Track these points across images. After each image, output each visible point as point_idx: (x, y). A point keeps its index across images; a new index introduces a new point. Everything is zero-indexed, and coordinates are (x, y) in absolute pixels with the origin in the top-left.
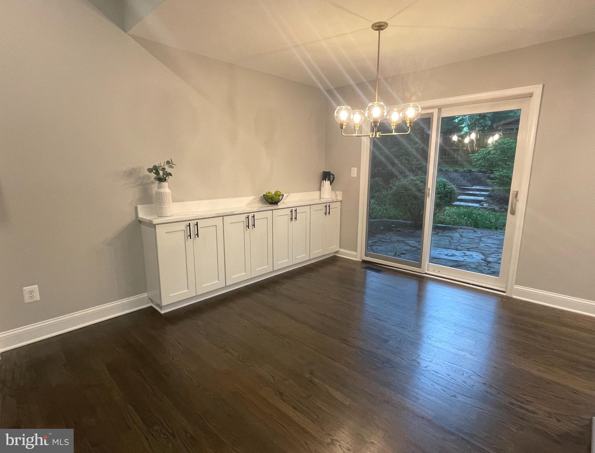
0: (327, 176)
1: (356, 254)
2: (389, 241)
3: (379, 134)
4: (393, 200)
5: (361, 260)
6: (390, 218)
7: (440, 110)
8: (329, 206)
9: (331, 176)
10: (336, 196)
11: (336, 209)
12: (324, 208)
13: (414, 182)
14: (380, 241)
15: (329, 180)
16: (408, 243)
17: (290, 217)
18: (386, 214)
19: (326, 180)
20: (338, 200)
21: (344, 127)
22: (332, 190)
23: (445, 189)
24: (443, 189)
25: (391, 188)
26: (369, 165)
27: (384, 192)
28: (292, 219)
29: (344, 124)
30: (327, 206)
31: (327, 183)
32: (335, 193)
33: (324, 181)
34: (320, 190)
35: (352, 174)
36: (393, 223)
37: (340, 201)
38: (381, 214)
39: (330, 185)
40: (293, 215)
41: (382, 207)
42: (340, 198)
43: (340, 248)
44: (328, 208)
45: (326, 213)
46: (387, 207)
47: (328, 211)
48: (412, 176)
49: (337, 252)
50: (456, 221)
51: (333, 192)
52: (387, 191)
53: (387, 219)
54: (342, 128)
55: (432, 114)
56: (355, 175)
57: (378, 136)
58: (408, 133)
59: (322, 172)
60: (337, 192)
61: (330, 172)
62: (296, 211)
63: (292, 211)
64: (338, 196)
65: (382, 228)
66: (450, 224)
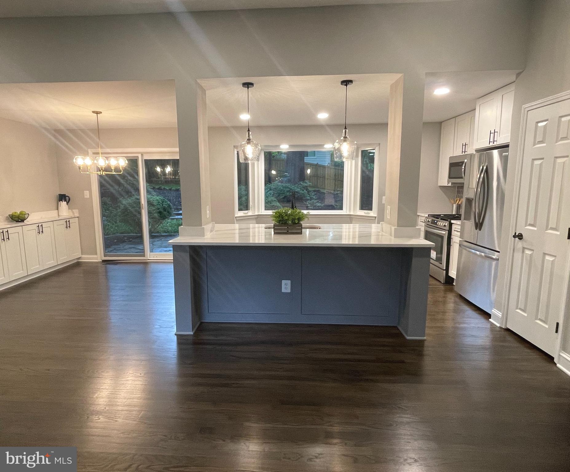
0: (62, 197)
1: (97, 256)
2: (123, 249)
3: (104, 173)
4: (122, 217)
5: (101, 261)
6: (122, 233)
7: (142, 155)
8: (69, 221)
9: (67, 198)
10: (73, 213)
11: (75, 223)
12: (65, 223)
13: (138, 200)
14: (114, 249)
15: (65, 200)
16: (138, 248)
17: (37, 231)
18: (117, 229)
19: (62, 201)
20: (76, 217)
21: (81, 168)
22: (69, 209)
23: (163, 205)
24: (161, 205)
25: (119, 207)
26: (98, 189)
27: (114, 211)
28: (39, 232)
29: (81, 167)
30: (67, 222)
31: (63, 204)
32: (72, 211)
33: (61, 202)
34: (58, 210)
35: (85, 195)
36: (125, 236)
37: (77, 217)
38: (113, 230)
39: (67, 205)
40: (40, 229)
41: (114, 224)
42: (77, 215)
43: (82, 255)
44: (68, 223)
45: (67, 227)
46: (119, 224)
47: (68, 226)
48: (136, 196)
49: (79, 258)
50: (176, 230)
51: (70, 210)
52: (117, 209)
53: (119, 234)
54: (80, 169)
55: (138, 157)
56: (88, 197)
57: (104, 174)
58: (121, 173)
59: (58, 195)
60: (74, 210)
61: (65, 194)
62: (42, 226)
63: (39, 226)
64: (75, 213)
65: (116, 241)
66: (172, 232)
